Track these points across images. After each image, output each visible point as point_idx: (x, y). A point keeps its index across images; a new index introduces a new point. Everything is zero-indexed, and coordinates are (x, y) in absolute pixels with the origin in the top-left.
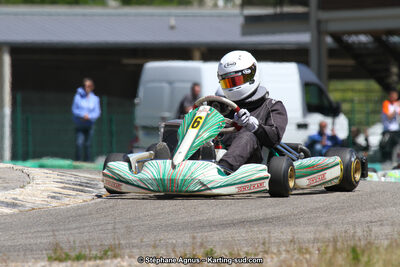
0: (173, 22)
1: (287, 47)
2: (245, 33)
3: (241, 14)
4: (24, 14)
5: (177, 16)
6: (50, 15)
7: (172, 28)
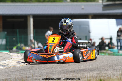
0: (83, 7)
1: (119, 14)
2: (103, 10)
3: (102, 4)
4: (37, 6)
5: (84, 5)
6: (45, 6)
7: (83, 9)
